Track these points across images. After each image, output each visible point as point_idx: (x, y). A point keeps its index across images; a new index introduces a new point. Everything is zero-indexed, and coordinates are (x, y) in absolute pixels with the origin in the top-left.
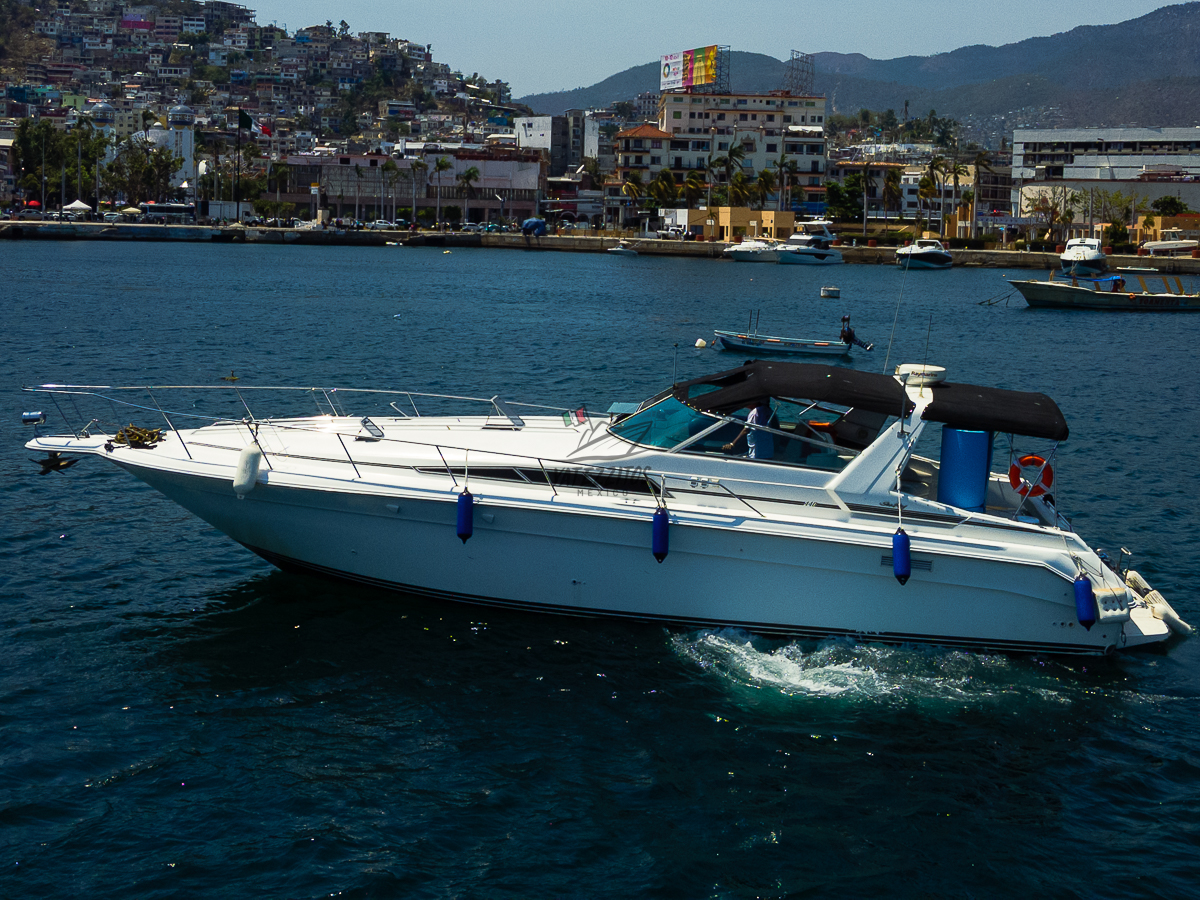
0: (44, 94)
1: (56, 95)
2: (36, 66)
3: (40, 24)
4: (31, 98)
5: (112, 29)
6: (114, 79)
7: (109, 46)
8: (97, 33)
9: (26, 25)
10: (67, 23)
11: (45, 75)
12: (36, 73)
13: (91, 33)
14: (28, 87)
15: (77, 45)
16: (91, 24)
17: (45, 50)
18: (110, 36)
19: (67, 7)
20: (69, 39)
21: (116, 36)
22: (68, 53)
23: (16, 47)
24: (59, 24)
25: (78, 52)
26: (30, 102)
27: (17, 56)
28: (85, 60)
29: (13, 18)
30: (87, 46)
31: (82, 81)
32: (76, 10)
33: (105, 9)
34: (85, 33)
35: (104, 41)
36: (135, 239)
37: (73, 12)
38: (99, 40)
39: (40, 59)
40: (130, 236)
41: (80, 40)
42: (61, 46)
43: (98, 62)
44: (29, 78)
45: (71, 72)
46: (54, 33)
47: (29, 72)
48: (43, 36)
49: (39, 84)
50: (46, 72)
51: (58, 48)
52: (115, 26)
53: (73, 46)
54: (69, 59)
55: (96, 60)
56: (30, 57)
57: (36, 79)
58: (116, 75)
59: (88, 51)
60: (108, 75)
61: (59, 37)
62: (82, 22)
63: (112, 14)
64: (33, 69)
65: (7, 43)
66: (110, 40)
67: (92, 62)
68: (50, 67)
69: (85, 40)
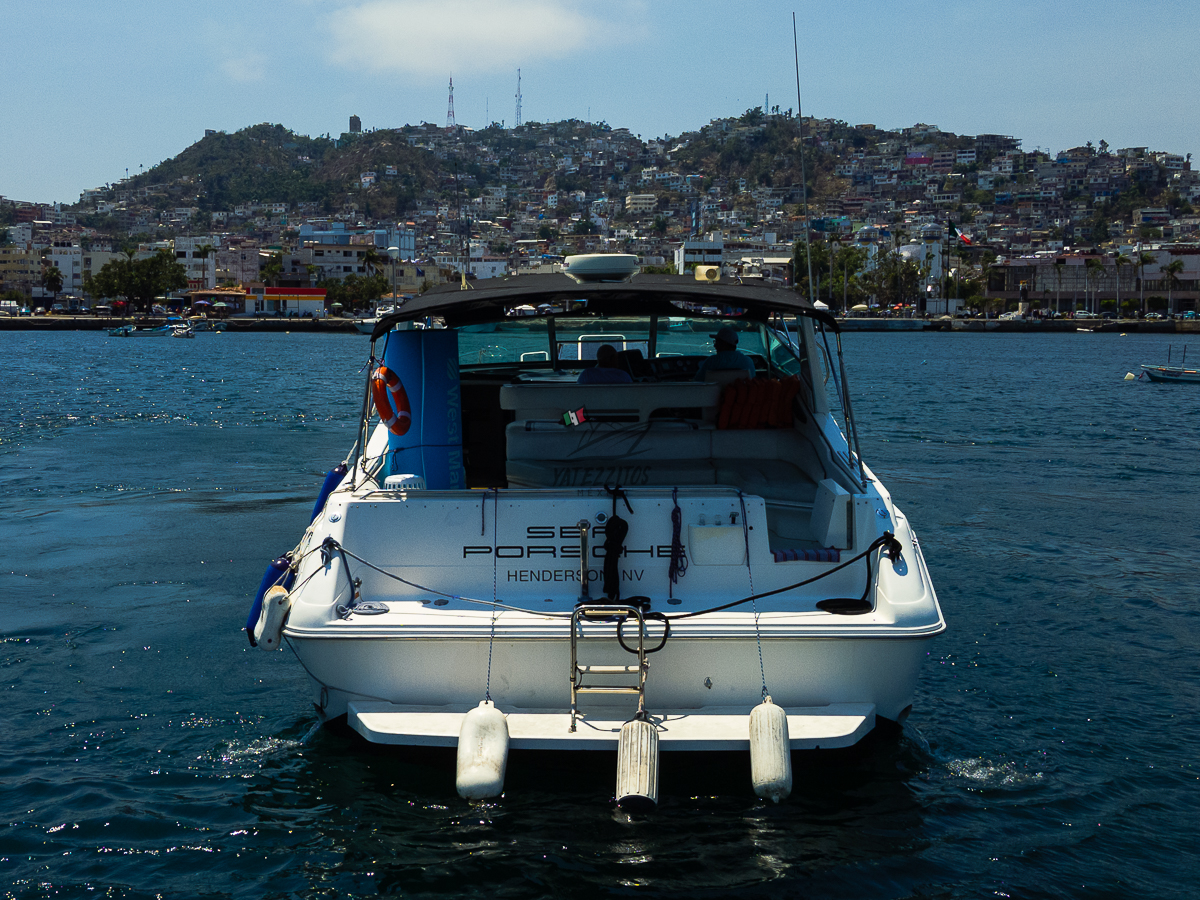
0: (838, 224)
1: (848, 224)
2: (834, 202)
3: (839, 168)
4: (829, 227)
5: (898, 166)
6: (896, 208)
7: (894, 181)
8: (885, 171)
9: (829, 169)
10: (861, 165)
11: (841, 208)
12: (835, 207)
13: (880, 171)
14: (827, 219)
15: (869, 182)
16: (880, 164)
17: (843, 188)
18: (895, 172)
19: (862, 152)
20: (862, 177)
21: (900, 172)
22: (861, 189)
23: (821, 188)
24: (854, 166)
25: (869, 187)
26: (827, 230)
27: (821, 194)
28: (874, 194)
29: (820, 165)
30: (877, 183)
31: (870, 211)
32: (869, 153)
33: (892, 150)
34: (875, 171)
35: (890, 177)
36: (859, 330)
37: (866, 155)
38: (886, 176)
39: (839, 195)
40: (856, 328)
41: (871, 177)
42: (856, 183)
43: (884, 194)
44: (829, 212)
45: (861, 205)
46: (851, 174)
47: (829, 207)
48: (842, 176)
49: (836, 216)
50: (842, 205)
51: (853, 186)
52: (899, 164)
53: (865, 183)
54: (861, 194)
55: (883, 193)
56: (831, 195)
57: (834, 212)
58: (898, 204)
59: (877, 186)
60: (892, 204)
61: (854, 177)
62: (874, 163)
63: (897, 154)
64: (832, 204)
65: (814, 185)
66: (895, 176)
67: (879, 195)
68: (845, 202)
69: (875, 178)
